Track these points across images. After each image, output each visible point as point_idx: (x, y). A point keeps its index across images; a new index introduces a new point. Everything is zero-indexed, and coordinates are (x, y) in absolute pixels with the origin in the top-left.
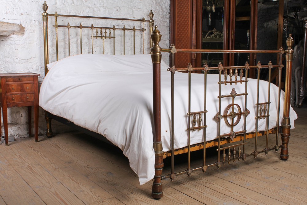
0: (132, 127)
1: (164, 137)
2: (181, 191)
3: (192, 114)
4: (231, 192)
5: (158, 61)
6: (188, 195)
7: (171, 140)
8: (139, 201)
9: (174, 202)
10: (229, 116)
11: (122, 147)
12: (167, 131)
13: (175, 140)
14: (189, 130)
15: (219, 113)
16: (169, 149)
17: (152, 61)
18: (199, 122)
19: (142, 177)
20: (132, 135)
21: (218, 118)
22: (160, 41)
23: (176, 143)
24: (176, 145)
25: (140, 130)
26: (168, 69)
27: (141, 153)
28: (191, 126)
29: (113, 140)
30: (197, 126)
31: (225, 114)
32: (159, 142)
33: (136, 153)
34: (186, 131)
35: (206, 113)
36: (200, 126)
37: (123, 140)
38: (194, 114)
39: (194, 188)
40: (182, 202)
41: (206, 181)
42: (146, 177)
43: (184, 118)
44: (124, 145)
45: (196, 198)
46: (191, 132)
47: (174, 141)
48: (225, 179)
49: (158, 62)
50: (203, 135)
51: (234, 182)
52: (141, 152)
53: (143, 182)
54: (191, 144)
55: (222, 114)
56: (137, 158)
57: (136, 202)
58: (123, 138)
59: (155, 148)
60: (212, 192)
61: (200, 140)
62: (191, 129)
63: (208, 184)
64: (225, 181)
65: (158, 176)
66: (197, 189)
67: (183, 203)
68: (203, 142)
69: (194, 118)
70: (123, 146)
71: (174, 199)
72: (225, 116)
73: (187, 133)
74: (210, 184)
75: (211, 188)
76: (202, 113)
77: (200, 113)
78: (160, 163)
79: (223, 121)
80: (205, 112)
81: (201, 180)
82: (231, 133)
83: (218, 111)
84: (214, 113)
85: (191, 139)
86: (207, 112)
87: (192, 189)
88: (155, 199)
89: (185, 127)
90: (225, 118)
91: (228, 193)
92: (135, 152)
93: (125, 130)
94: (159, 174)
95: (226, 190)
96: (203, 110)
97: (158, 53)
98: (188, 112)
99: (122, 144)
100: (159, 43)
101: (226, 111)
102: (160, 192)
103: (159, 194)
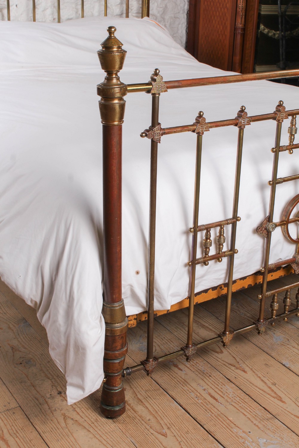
0: (56, 263)
1: (131, 286)
2: (170, 392)
3: (200, 230)
4: (280, 399)
5: (117, 119)
6: (184, 406)
7: (147, 291)
8: (70, 422)
9: (148, 427)
10: (294, 221)
11: (34, 303)
12: (138, 273)
13: (157, 290)
14: (193, 263)
15: (269, 219)
16: (143, 307)
17: (102, 118)
18: (219, 244)
19: (72, 385)
20: (57, 282)
21: (266, 229)
22: (121, 68)
23: (160, 298)
24: (160, 303)
25: (71, 277)
26: (142, 133)
27: (72, 332)
28: (199, 255)
29: (14, 286)
30: (212, 251)
31: (284, 218)
32: (116, 304)
33: (62, 329)
34: (186, 265)
35: (238, 223)
36: (219, 253)
37: (36, 291)
38: (208, 228)
39: (201, 382)
40: (166, 430)
41: (230, 360)
42: (82, 388)
43: (184, 238)
44: (38, 301)
45: (199, 418)
46: (198, 267)
47: (155, 292)
48: (273, 354)
49: (116, 123)
50: (227, 270)
51: (292, 368)
52: (72, 329)
53: (75, 399)
54: (197, 290)
55: (276, 219)
56: (63, 342)
57: (63, 425)
58: (37, 284)
59: (108, 317)
60: (238, 399)
61: (220, 279)
62: (198, 263)
63: (233, 368)
64: (272, 362)
65: (115, 373)
66: (206, 387)
67: (168, 432)
68: (227, 281)
69: (208, 237)
70: (36, 303)
71: (151, 417)
72: (284, 223)
73: (189, 270)
74: (237, 368)
75: (237, 383)
76: (228, 224)
77: (220, 225)
78: (118, 348)
79: (277, 234)
80: (235, 220)
81: (220, 356)
82: (294, 257)
83: (268, 214)
84: (258, 217)
85: (196, 282)
86: (239, 220)
87: (194, 385)
88: (107, 418)
89: (185, 258)
90: (283, 226)
91: (273, 405)
92: (60, 325)
93: (39, 269)
94: (117, 370)
95: (270, 392)
96: (230, 216)
97: (116, 101)
98: (191, 225)
99: (34, 299)
100: (119, 74)
101: (287, 212)
102: (117, 405)
103: (117, 408)
